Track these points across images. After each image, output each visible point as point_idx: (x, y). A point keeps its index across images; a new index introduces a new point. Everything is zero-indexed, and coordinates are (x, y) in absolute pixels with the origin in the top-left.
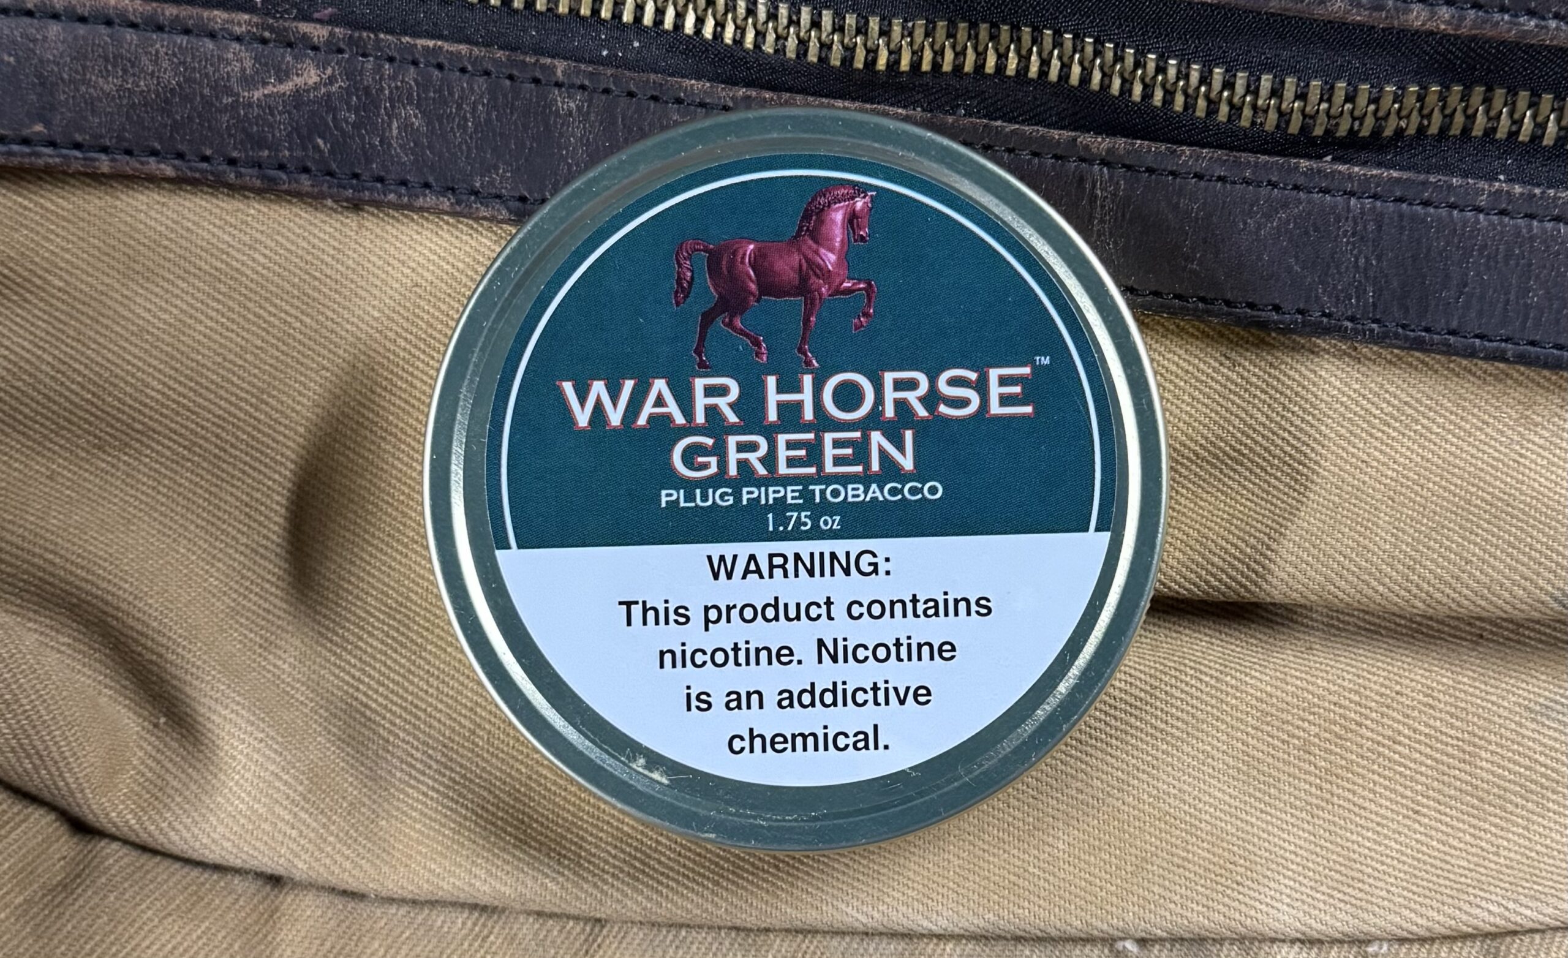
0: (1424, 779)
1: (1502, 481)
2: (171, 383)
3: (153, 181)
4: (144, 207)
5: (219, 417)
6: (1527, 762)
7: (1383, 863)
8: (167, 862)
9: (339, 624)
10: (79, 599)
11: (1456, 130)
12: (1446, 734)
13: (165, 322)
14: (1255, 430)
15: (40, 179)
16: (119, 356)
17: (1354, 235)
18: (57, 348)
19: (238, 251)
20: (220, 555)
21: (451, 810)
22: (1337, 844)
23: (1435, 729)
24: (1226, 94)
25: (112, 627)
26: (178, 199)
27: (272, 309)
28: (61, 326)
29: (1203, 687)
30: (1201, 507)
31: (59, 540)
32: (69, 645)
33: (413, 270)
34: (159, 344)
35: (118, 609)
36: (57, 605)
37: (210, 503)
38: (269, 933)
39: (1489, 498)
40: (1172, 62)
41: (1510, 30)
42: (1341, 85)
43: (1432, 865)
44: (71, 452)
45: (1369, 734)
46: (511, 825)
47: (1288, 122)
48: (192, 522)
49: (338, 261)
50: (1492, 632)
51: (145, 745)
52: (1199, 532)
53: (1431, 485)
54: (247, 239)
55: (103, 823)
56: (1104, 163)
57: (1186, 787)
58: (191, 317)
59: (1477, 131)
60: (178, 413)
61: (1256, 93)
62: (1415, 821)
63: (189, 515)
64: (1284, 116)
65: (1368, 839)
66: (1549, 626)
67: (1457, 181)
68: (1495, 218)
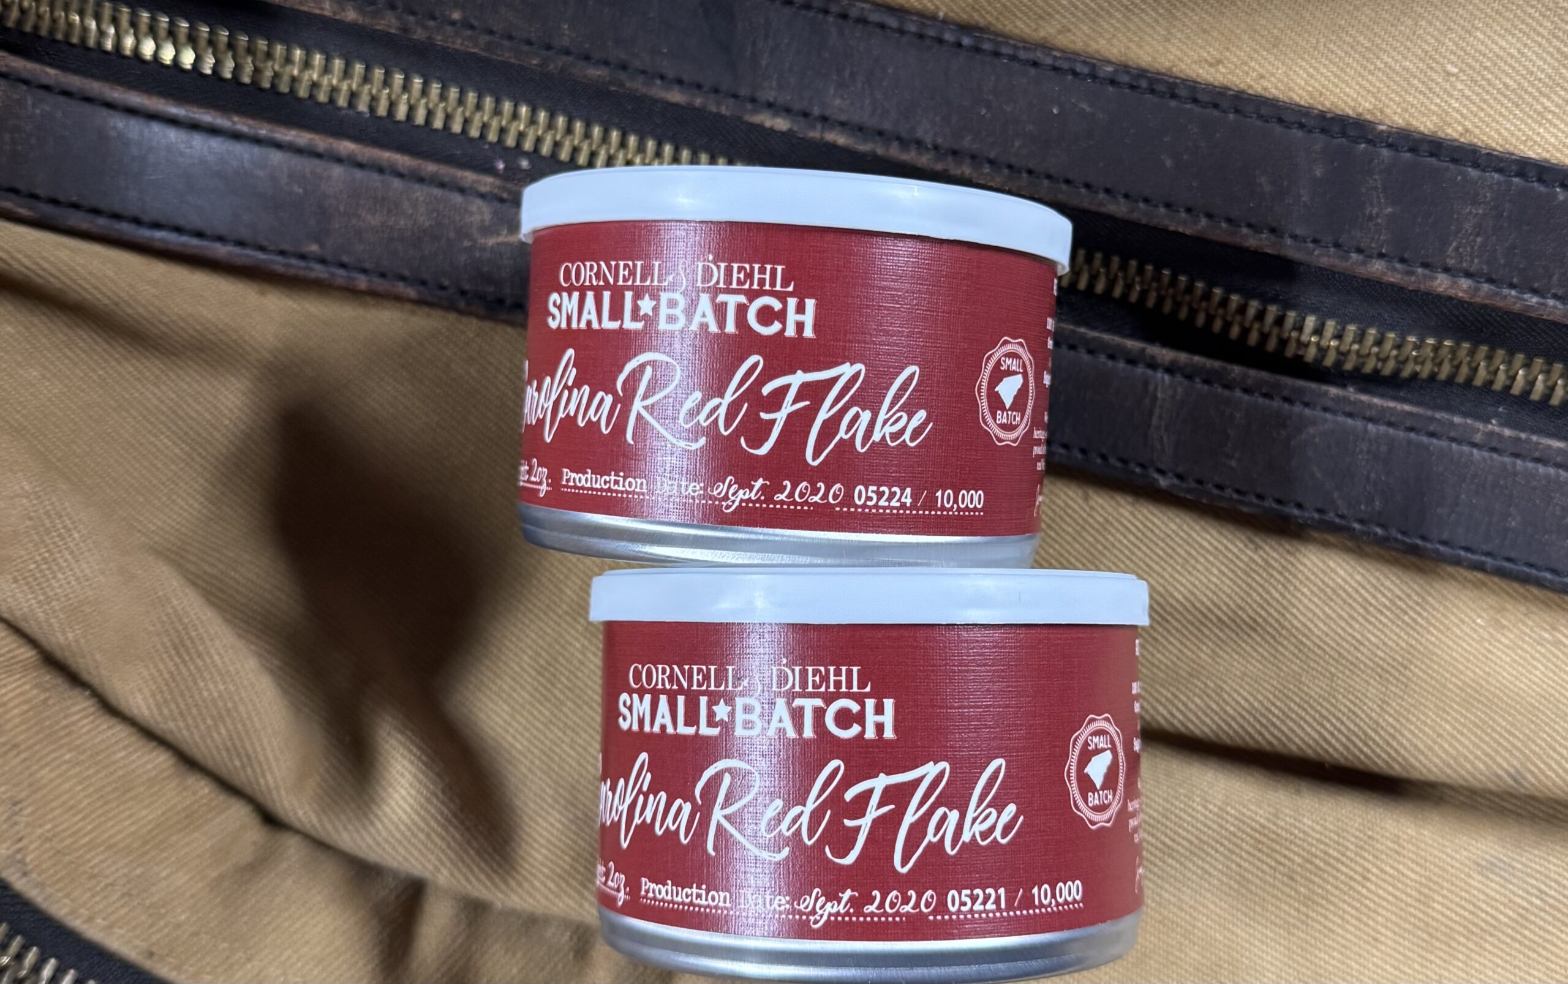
0: (1384, 912)
1: (1472, 671)
11: (1461, 379)
12: (1407, 877)
17: (1368, 452)
23: (1398, 871)
24: (1275, 330)
40: (1235, 297)
41: (1515, 303)
42: (1372, 331)
45: (1344, 869)
47: (1324, 357)
53: (1412, 667)
55: (290, 818)
56: (1166, 370)
57: (1184, 898)
59: (1478, 382)
64: (1323, 351)
66: (1502, 798)
67: (1457, 419)
68: (1486, 454)
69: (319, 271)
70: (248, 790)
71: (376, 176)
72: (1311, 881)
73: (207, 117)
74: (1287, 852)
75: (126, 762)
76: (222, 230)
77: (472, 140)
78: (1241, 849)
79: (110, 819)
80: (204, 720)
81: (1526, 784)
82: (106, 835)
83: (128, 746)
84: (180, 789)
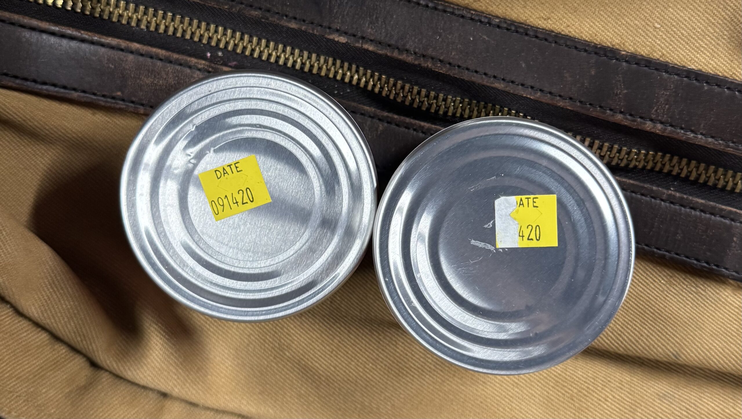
1: (659, 305)
8: (125, 382)
11: (657, 169)
12: (625, 399)
15: (116, 112)
38: (160, 415)
39: (653, 311)
41: (683, 136)
55: (104, 365)
59: (665, 170)
67: (655, 188)
68: (668, 204)
69: (121, 105)
70: (84, 351)
71: (149, 60)
72: (581, 401)
73: (69, 31)
74: (570, 387)
75: (27, 338)
76: (76, 86)
77: (195, 42)
78: (549, 385)
79: (18, 365)
80: (64, 319)
81: (680, 359)
82: (17, 372)
83: (28, 330)
84: (52, 350)
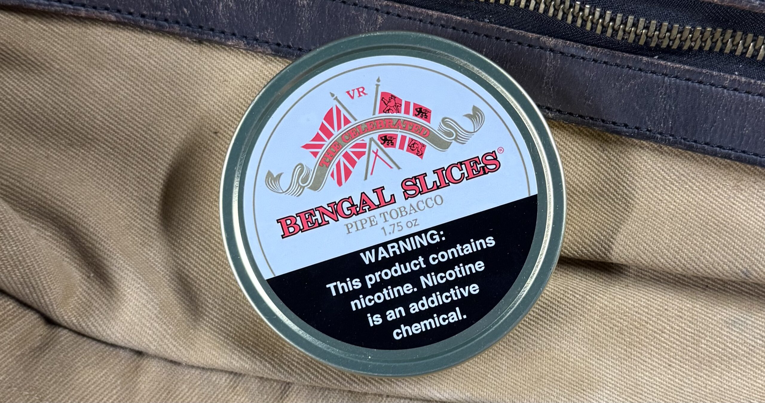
0: (674, 350)
1: (724, 215)
2: (107, 117)
3: (105, 22)
4: (100, 34)
5: (128, 135)
6: (723, 346)
7: (652, 387)
8: (89, 341)
9: (178, 237)
10: (57, 215)
11: (717, 49)
12: (686, 330)
13: (106, 89)
14: (610, 181)
15: (52, 17)
16: (83, 103)
17: (665, 94)
18: (54, 97)
19: (143, 58)
20: (124, 200)
21: (224, 327)
22: (632, 377)
23: (682, 327)
24: (611, 24)
25: (72, 230)
26: (116, 32)
27: (157, 87)
28: (57, 86)
29: (575, 300)
30: (582, 215)
31: (49, 187)
32: (50, 237)
33: (224, 73)
34: (102, 99)
35: (75, 221)
36: (46, 217)
37: (121, 175)
38: (134, 377)
39: (716, 222)
40: (588, 6)
41: (747, 5)
42: (666, 24)
43: (675, 390)
44: (58, 146)
45: (651, 327)
46: (252, 336)
47: (639, 39)
48: (112, 183)
49: (189, 66)
50: (712, 285)
51: (83, 286)
52: (580, 227)
53: (690, 214)
54: (147, 53)
55: (61, 320)
56: (551, 50)
57: (564, 346)
58: (118, 87)
59: (727, 51)
60: (109, 132)
61: (625, 24)
62: (669, 369)
63: (111, 180)
64: (638, 36)
65: (646, 376)
66: (739, 284)
67: (715, 74)
68: (732, 93)
69: (57, 7)
74: (619, 319)
78: (594, 319)
81: (752, 277)
